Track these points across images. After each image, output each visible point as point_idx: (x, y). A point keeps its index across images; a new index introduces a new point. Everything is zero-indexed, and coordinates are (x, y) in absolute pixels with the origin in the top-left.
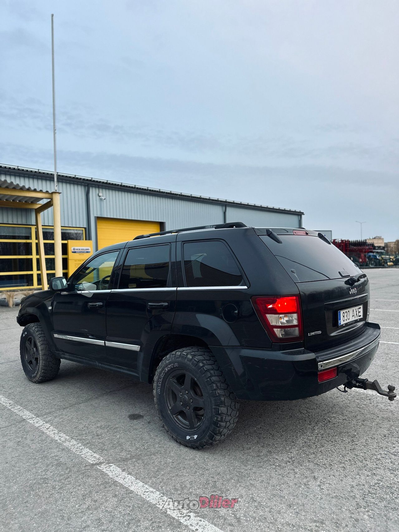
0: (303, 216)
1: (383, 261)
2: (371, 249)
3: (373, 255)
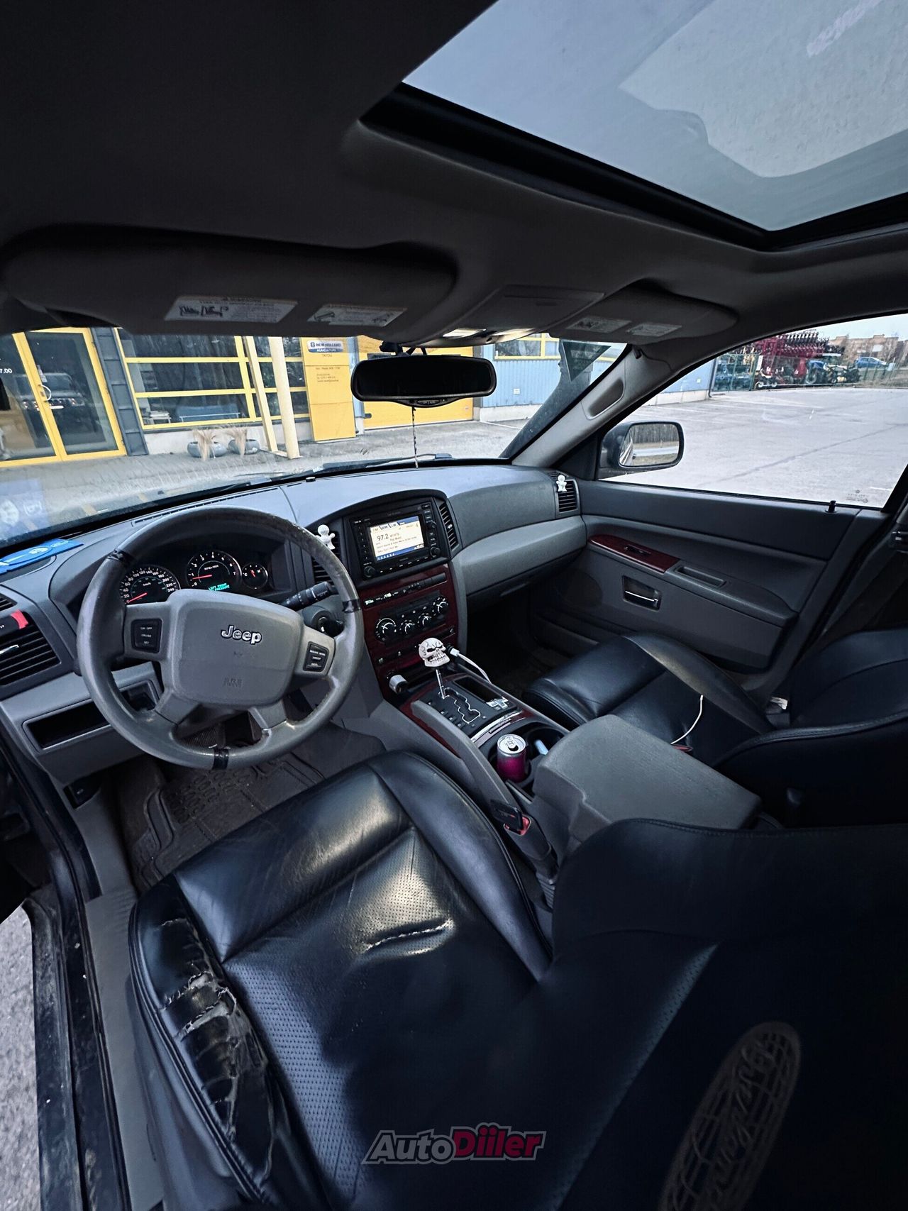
1: (831, 373)
2: (821, 351)
3: (818, 364)
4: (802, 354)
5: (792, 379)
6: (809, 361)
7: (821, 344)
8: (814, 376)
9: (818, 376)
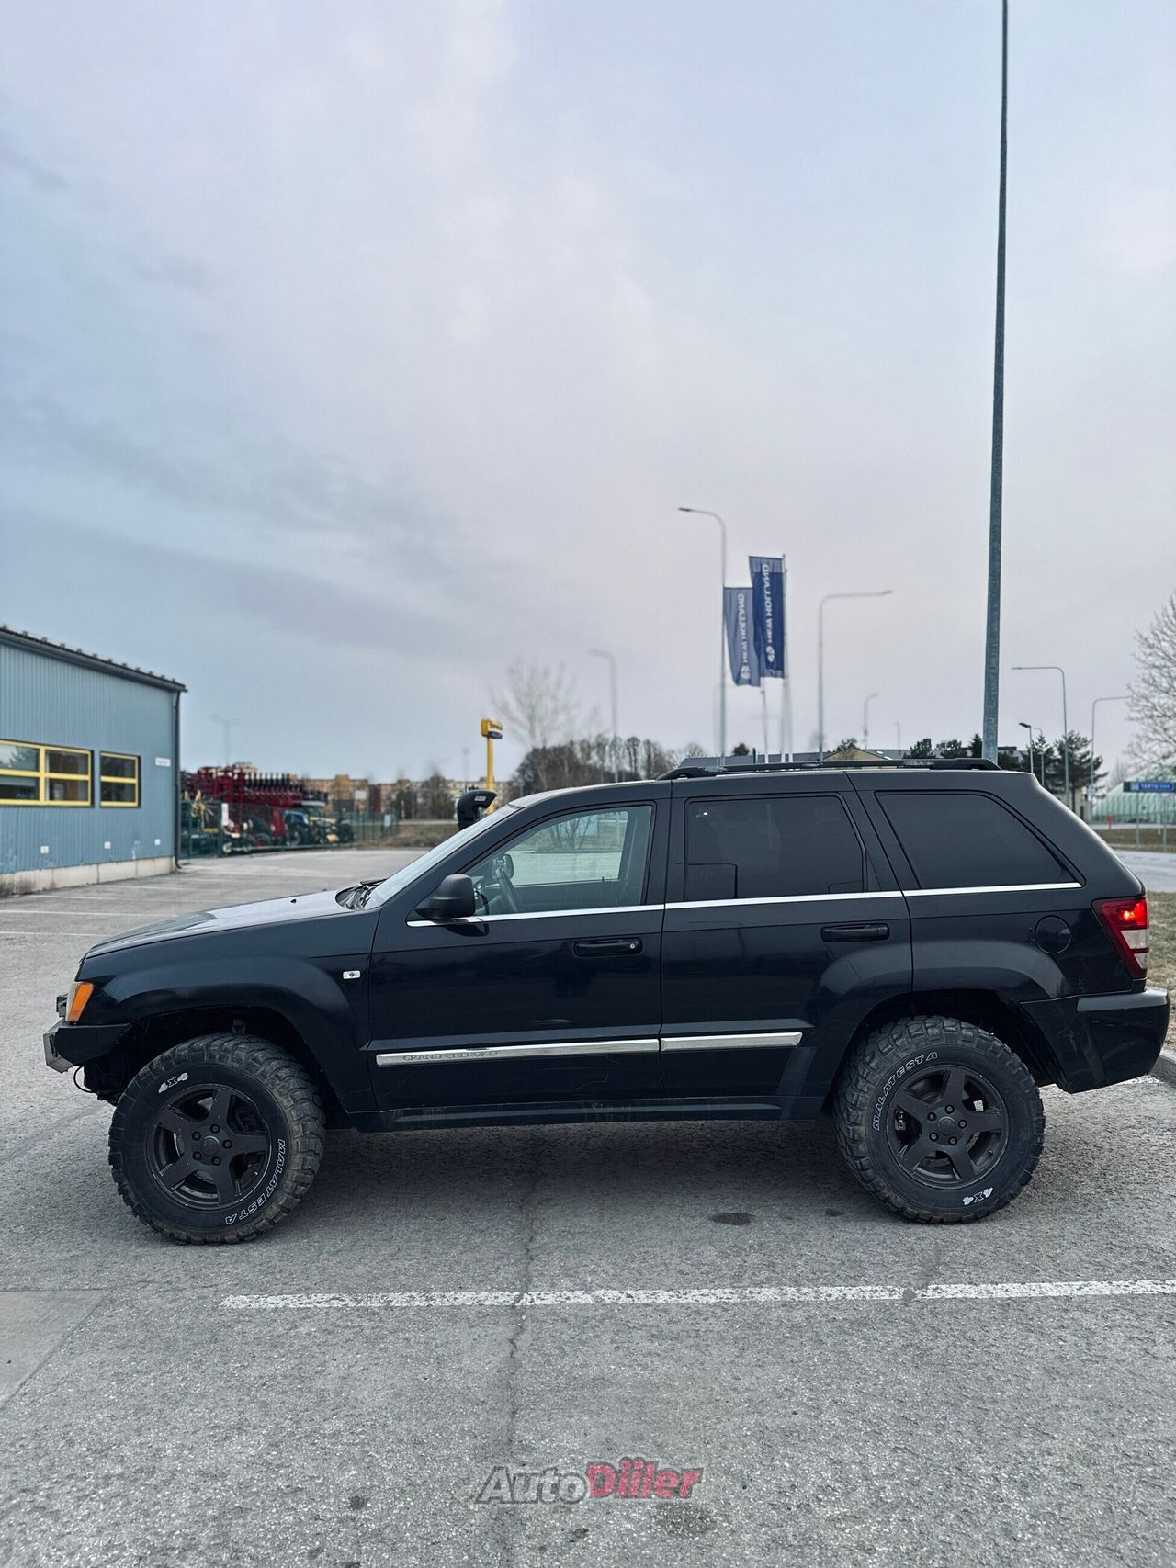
0: (182, 694)
1: (317, 829)
2: (298, 798)
3: (296, 816)
4: (274, 802)
5: (267, 837)
6: (284, 811)
7: (296, 787)
8: (296, 834)
9: (300, 833)
